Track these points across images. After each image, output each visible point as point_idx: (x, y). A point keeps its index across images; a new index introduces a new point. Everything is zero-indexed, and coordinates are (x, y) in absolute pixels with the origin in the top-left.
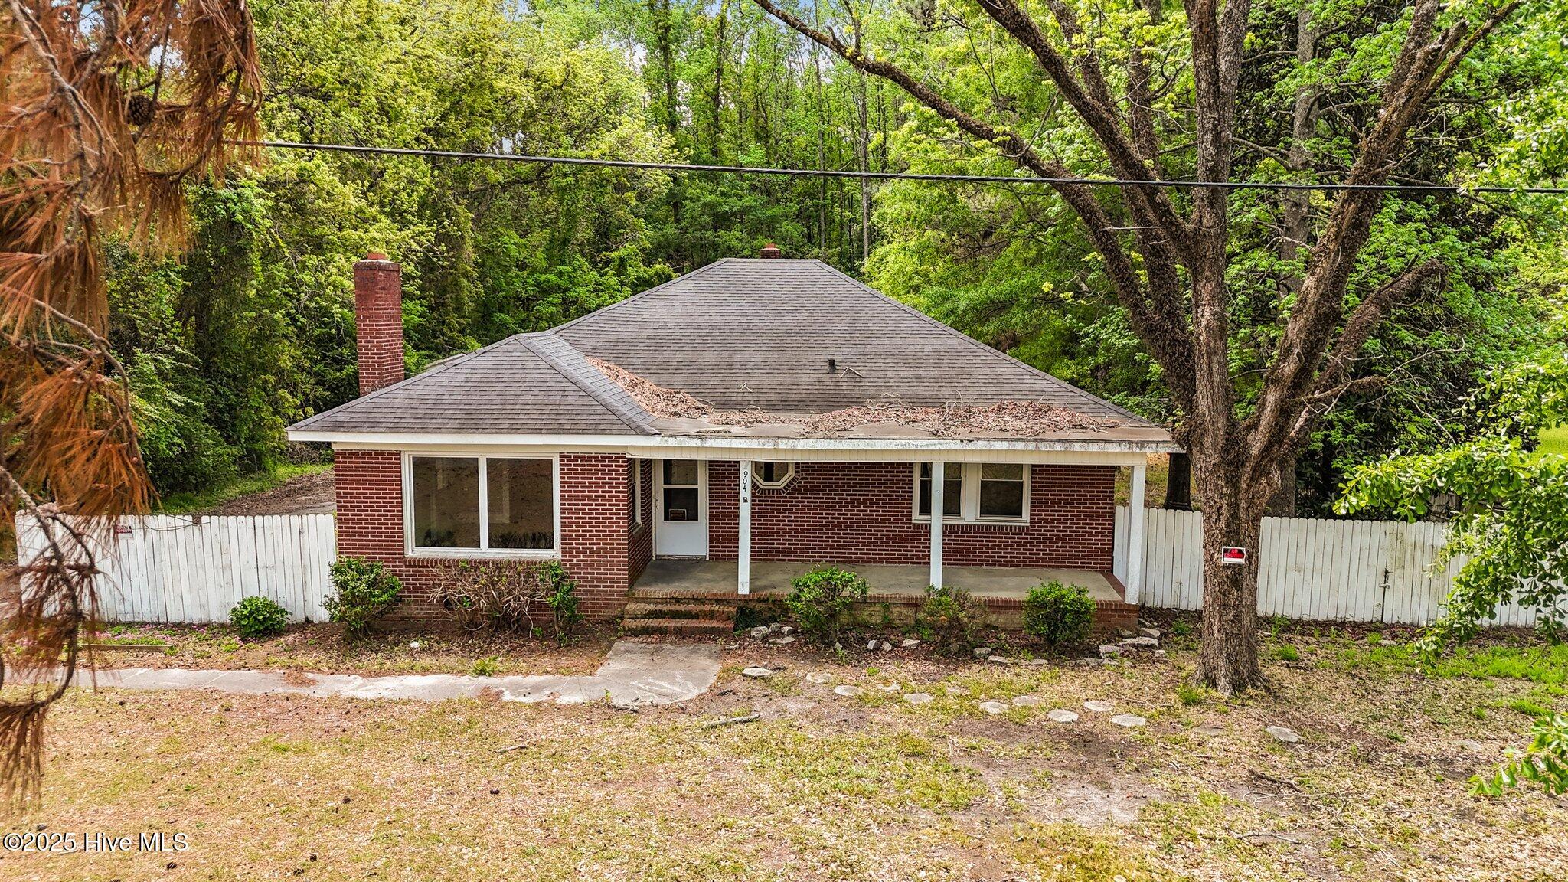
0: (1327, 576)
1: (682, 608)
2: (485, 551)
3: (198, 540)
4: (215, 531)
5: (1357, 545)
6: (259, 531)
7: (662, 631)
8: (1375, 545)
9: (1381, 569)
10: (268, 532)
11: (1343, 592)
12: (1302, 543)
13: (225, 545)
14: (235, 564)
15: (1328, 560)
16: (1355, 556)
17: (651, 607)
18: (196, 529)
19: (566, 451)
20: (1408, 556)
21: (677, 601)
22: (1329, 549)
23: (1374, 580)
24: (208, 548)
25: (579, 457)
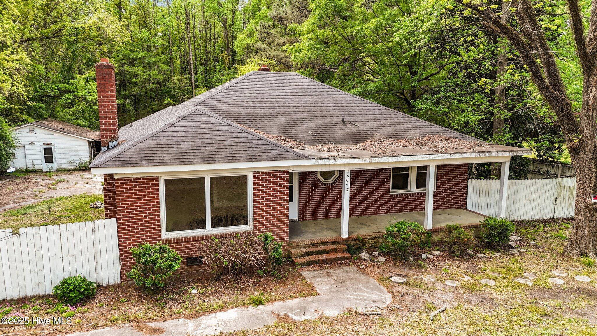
0: (537, 203)
1: (319, 248)
2: (209, 230)
3: (17, 244)
4: (30, 236)
5: (547, 189)
6: (63, 234)
7: (316, 262)
8: (553, 188)
9: (554, 198)
10: (70, 234)
11: (542, 208)
12: (531, 189)
13: (38, 245)
14: (46, 257)
15: (538, 195)
16: (547, 194)
17: (304, 250)
18: (15, 238)
19: (257, 171)
20: (562, 191)
21: (313, 245)
22: (539, 191)
23: (551, 202)
24: (24, 248)
25: (264, 173)
